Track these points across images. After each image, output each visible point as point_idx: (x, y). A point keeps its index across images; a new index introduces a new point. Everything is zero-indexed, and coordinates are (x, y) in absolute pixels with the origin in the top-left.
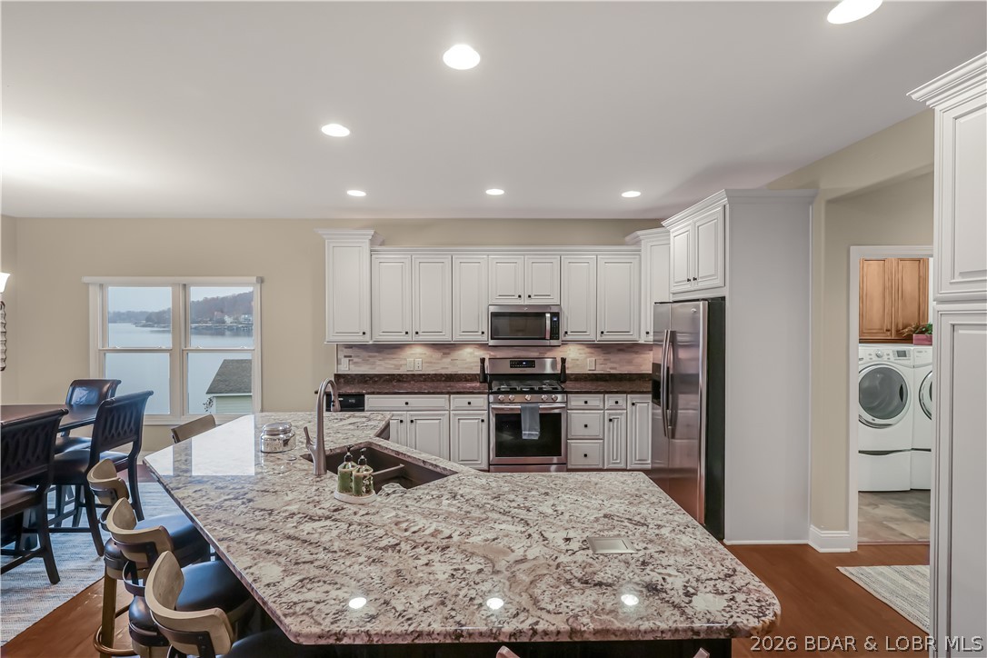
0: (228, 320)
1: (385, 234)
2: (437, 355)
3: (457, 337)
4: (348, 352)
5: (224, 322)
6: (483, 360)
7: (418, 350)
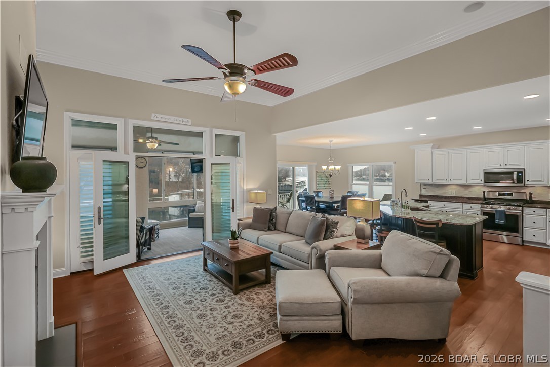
0: (387, 175)
1: (439, 144)
2: (462, 189)
3: (469, 182)
4: (425, 187)
5: (385, 176)
6: (484, 192)
7: (454, 187)
